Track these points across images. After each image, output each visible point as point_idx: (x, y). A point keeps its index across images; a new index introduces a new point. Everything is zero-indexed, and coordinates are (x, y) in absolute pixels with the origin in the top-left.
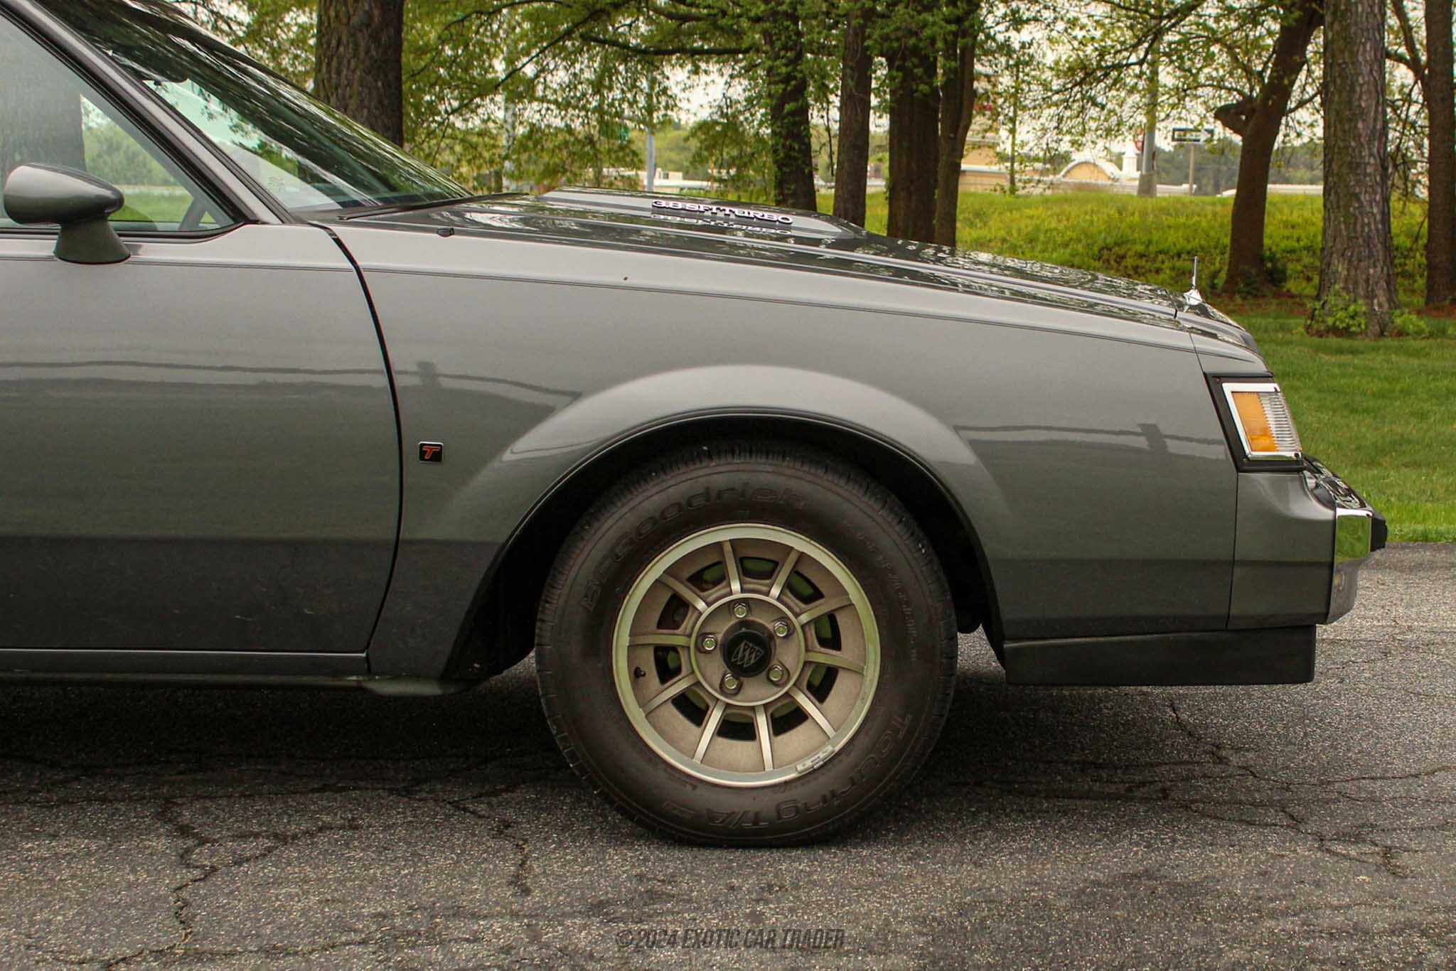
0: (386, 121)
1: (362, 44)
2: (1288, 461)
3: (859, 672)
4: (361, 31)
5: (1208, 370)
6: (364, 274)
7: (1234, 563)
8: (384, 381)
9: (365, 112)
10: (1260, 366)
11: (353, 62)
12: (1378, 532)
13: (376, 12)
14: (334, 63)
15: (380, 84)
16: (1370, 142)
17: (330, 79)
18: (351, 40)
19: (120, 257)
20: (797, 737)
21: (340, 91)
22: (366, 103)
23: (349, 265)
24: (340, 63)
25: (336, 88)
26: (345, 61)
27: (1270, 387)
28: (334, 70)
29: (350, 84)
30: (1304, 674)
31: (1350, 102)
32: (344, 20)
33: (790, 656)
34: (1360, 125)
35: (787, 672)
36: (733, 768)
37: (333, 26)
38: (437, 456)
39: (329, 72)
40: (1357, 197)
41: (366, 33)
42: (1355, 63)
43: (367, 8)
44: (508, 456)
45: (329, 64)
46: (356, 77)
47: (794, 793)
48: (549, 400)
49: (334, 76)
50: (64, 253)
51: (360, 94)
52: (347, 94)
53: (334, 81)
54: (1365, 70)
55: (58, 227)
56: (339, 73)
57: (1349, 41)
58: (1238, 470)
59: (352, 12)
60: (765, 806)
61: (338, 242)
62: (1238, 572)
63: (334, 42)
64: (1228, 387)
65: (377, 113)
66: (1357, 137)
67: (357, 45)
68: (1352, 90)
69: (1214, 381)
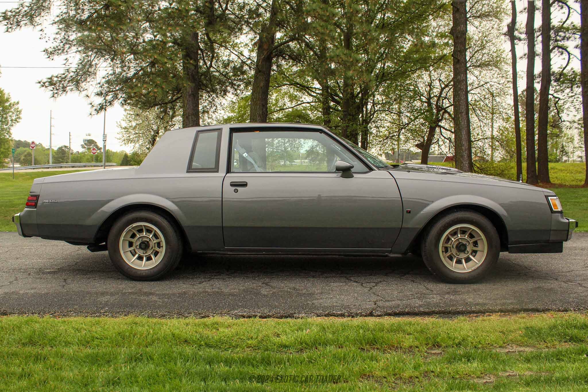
2: (560, 211)
3: (483, 251)
5: (546, 195)
6: (396, 180)
7: (551, 230)
8: (400, 199)
10: (554, 194)
12: (577, 225)
16: (465, 151)
19: (352, 177)
20: (470, 263)
23: (392, 177)
27: (555, 198)
30: (561, 251)
31: (460, 143)
33: (469, 248)
34: (463, 148)
35: (468, 252)
36: (459, 269)
38: (410, 212)
40: (462, 163)
42: (462, 135)
44: (422, 212)
47: (472, 273)
48: (428, 202)
50: (342, 176)
54: (464, 136)
55: (342, 172)
57: (460, 130)
58: (552, 213)
60: (466, 276)
61: (390, 173)
62: (552, 232)
64: (549, 198)
66: (462, 150)
68: (461, 140)
69: (547, 197)
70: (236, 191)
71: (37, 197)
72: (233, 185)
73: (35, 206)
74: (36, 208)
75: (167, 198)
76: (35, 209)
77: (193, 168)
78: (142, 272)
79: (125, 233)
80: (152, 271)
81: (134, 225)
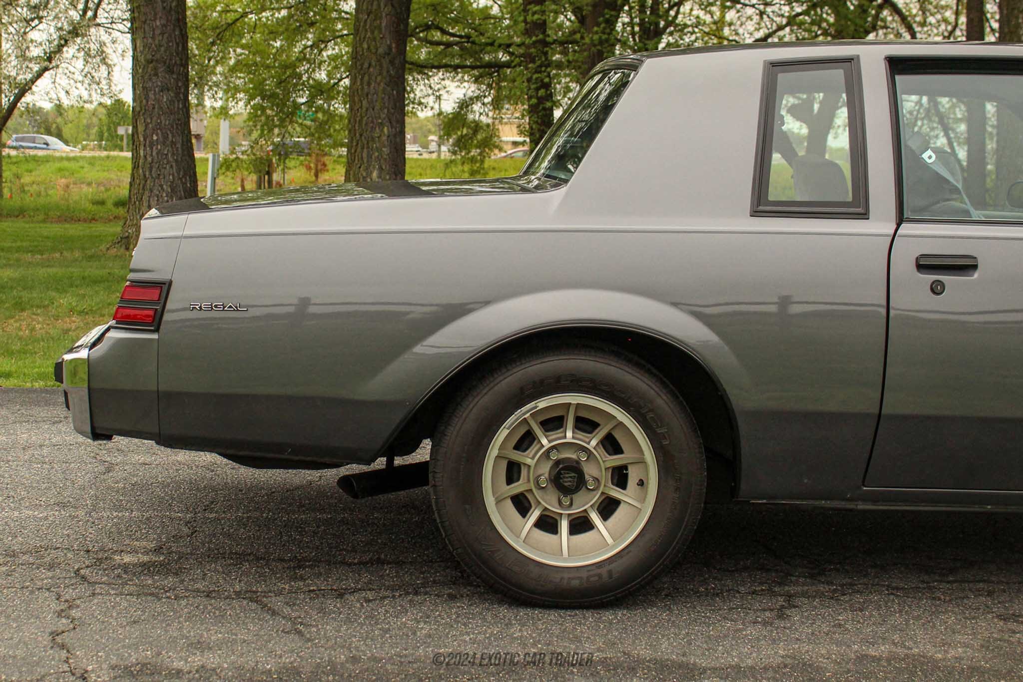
0: (398, 116)
1: (385, 66)
4: (384, 58)
9: (386, 111)
11: (379, 78)
13: (394, 45)
14: (366, 78)
15: (395, 92)
17: (363, 89)
18: (378, 63)
21: (369, 97)
22: (386, 105)
24: (370, 79)
25: (367, 95)
26: (373, 78)
28: (365, 83)
29: (376, 93)
32: (374, 51)
37: (365, 54)
39: (362, 84)
41: (387, 59)
43: (388, 42)
45: (362, 79)
46: (381, 88)
49: (366, 87)
51: (383, 99)
52: (374, 100)
53: (366, 90)
56: (369, 84)
59: (378, 45)
63: (366, 65)
65: (393, 111)
67: (381, 66)
70: (937, 289)
71: (163, 288)
72: (924, 265)
73: (155, 322)
74: (157, 330)
75: (675, 304)
76: (155, 336)
77: (771, 198)
78: (566, 575)
79: (506, 432)
80: (604, 571)
81: (543, 403)
